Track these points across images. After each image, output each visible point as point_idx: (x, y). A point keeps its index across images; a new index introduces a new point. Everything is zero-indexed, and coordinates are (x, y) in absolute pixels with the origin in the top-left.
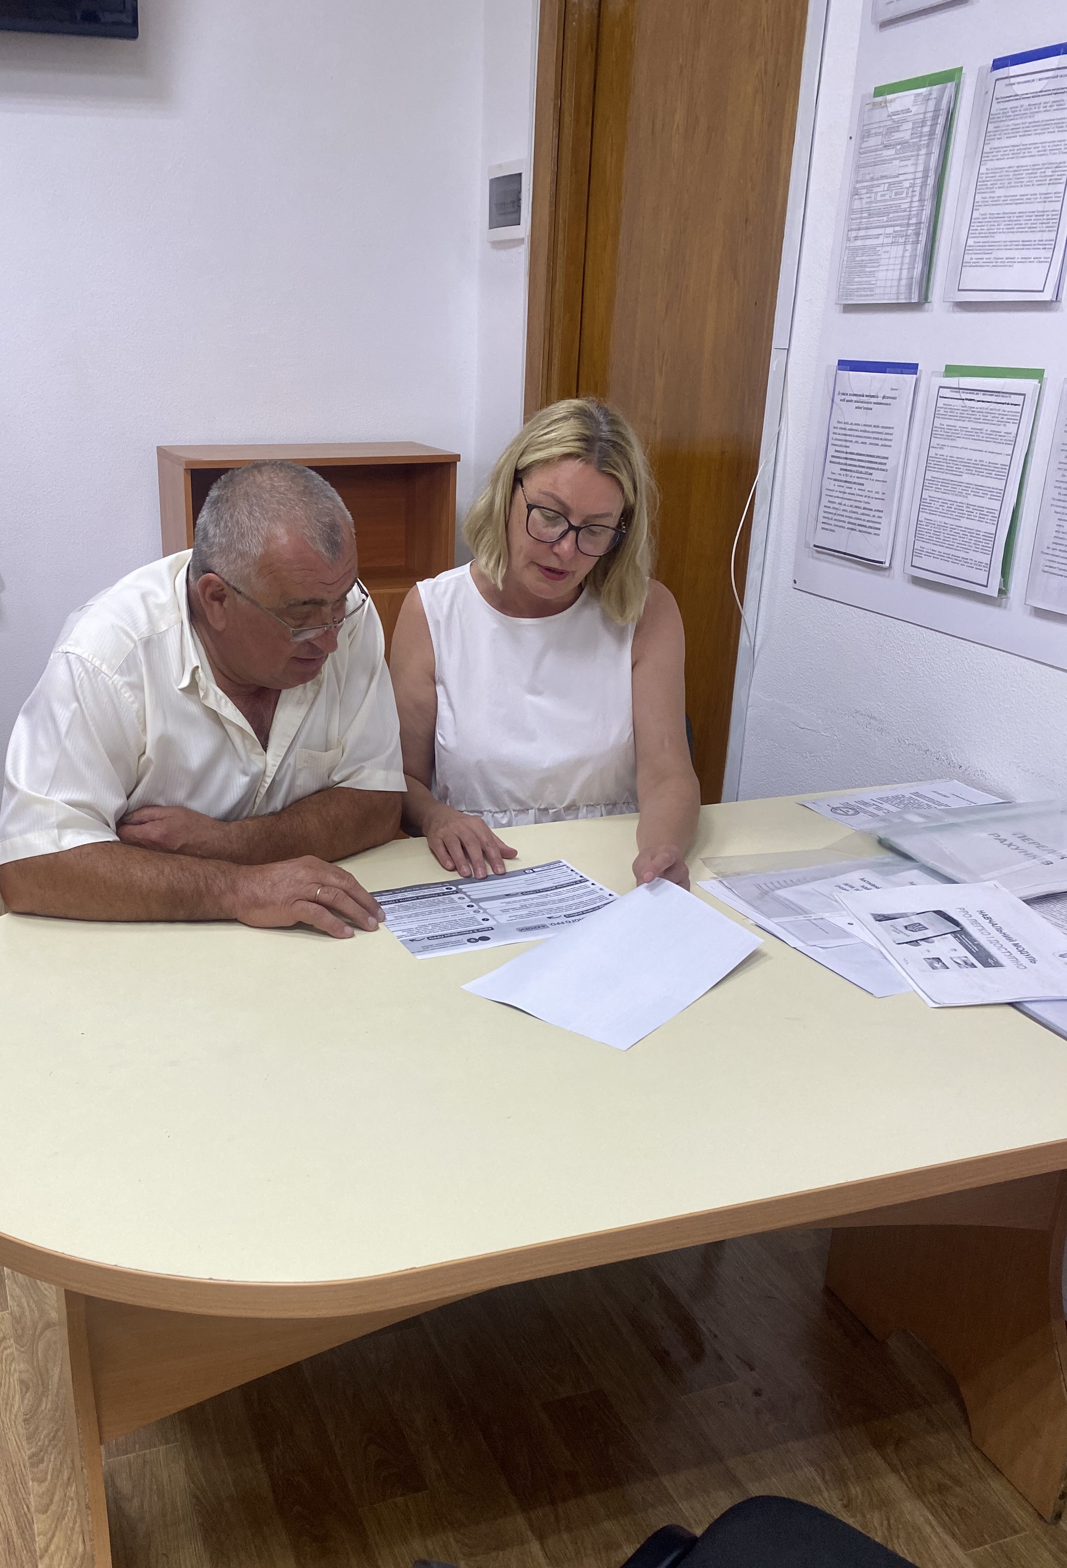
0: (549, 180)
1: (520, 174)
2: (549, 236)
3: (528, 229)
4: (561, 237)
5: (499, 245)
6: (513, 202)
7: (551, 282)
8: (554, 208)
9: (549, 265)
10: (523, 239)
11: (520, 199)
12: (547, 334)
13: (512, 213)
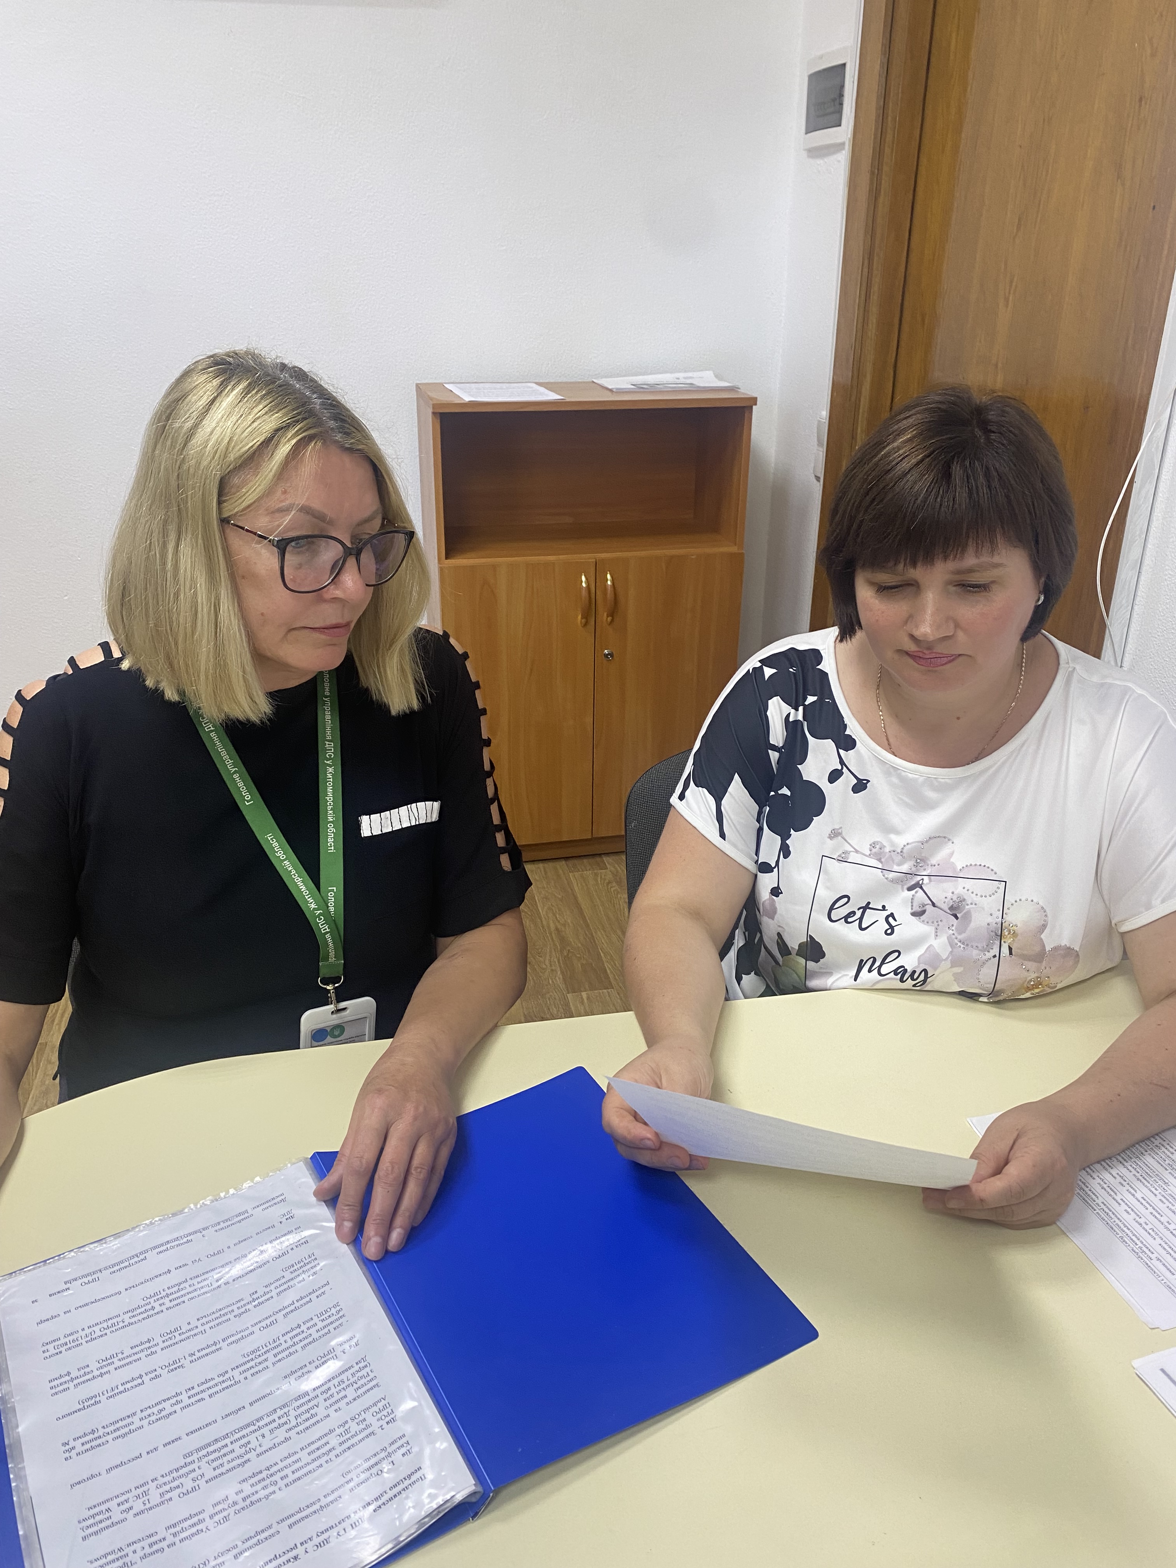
0: (877, 67)
1: (844, 65)
2: (875, 138)
3: (850, 130)
4: (889, 138)
5: (816, 152)
6: (834, 100)
7: (875, 195)
8: (882, 103)
9: (872, 173)
10: (843, 144)
11: (843, 96)
12: (866, 256)
13: (833, 113)
